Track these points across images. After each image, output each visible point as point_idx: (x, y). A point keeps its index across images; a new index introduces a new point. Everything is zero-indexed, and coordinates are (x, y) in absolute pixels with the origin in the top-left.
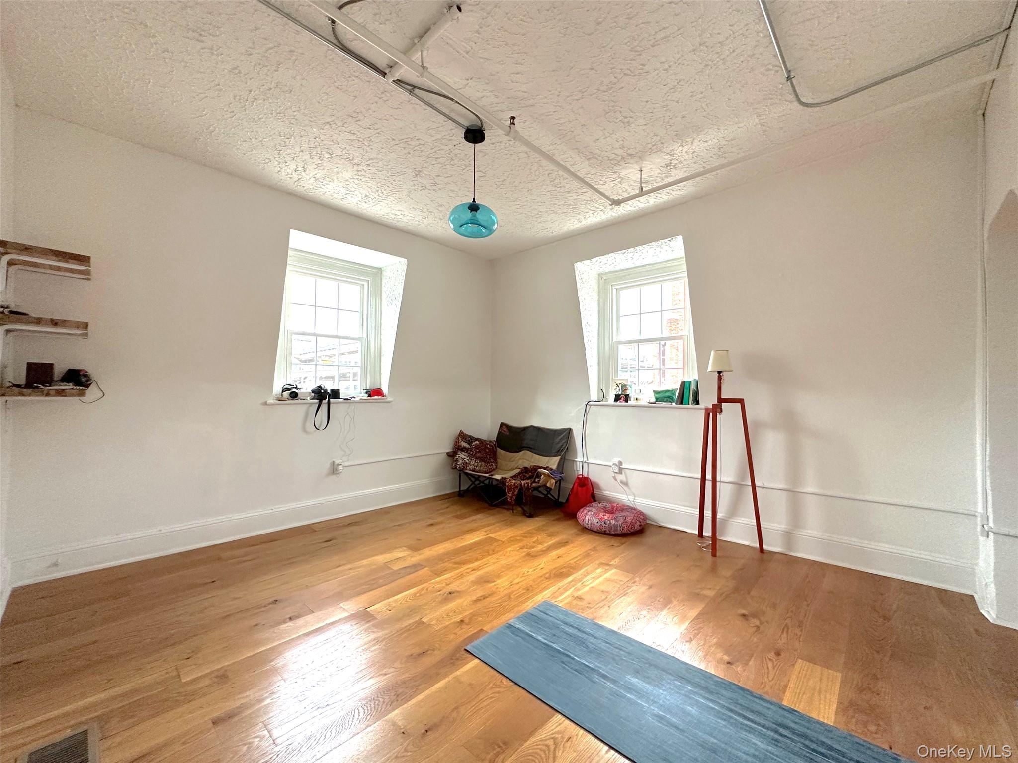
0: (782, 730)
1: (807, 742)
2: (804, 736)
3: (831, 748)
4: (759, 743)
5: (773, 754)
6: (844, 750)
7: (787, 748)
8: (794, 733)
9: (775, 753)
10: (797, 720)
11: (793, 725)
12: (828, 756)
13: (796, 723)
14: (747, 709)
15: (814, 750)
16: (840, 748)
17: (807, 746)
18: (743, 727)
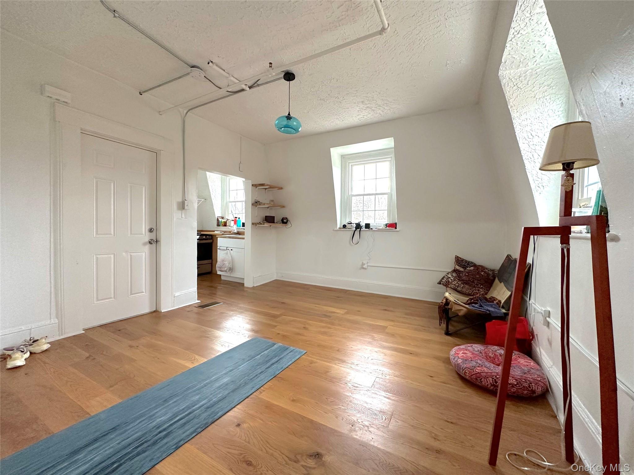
0: (165, 433)
1: (149, 443)
2: (155, 443)
3: (138, 454)
4: (160, 419)
5: (151, 423)
6: (133, 461)
7: (150, 431)
8: (160, 439)
9: (151, 424)
10: (168, 445)
11: (165, 441)
12: (135, 450)
13: (166, 443)
14: (188, 422)
15: (143, 444)
16: (136, 459)
17: (146, 442)
18: (175, 415)
